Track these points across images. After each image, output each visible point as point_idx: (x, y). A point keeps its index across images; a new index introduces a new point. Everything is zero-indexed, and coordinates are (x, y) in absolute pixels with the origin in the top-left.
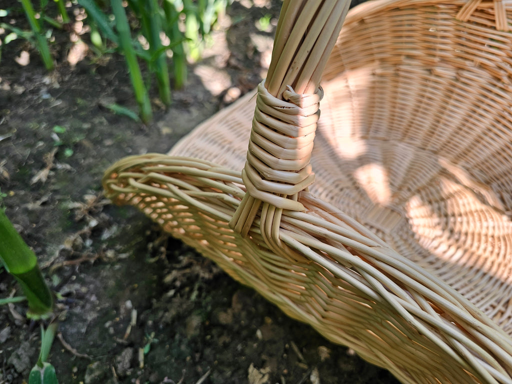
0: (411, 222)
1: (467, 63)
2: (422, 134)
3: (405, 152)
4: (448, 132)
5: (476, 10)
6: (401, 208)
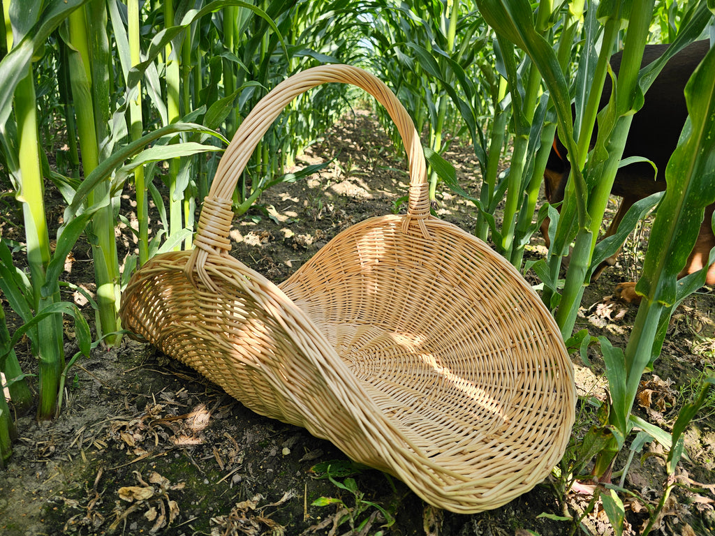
1: (415, 262)
2: (391, 318)
3: (378, 332)
5: (410, 226)
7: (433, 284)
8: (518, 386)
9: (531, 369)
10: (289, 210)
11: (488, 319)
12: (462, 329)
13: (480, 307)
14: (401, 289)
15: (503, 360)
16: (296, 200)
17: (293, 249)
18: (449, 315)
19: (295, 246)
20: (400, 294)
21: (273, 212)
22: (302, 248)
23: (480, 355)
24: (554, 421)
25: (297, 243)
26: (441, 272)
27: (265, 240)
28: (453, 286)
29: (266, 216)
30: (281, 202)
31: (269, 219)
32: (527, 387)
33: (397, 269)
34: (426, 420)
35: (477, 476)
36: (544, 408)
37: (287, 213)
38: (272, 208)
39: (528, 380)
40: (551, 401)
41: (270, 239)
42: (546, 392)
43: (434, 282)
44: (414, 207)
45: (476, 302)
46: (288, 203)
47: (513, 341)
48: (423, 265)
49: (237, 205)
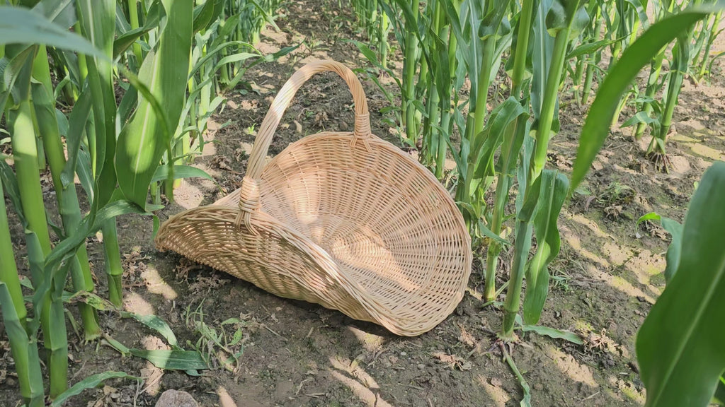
1: (361, 168)
3: (338, 220)
5: (357, 143)
7: (375, 184)
8: (438, 253)
9: (445, 241)
10: (267, 83)
11: (417, 209)
12: (399, 216)
13: (411, 201)
14: (352, 186)
15: (428, 237)
16: (270, 75)
18: (389, 206)
20: (351, 191)
21: (255, 87)
23: (413, 234)
24: (459, 275)
26: (382, 175)
27: (255, 106)
28: (391, 186)
29: (250, 90)
30: (258, 78)
31: (252, 92)
32: (443, 254)
33: (348, 172)
34: (385, 286)
35: (419, 316)
36: (453, 267)
37: (266, 86)
38: (253, 83)
39: (444, 249)
40: (457, 262)
41: (258, 106)
42: (454, 256)
43: (377, 182)
44: (360, 131)
45: (408, 198)
46: (265, 78)
47: (433, 224)
48: (368, 170)
49: (228, 82)
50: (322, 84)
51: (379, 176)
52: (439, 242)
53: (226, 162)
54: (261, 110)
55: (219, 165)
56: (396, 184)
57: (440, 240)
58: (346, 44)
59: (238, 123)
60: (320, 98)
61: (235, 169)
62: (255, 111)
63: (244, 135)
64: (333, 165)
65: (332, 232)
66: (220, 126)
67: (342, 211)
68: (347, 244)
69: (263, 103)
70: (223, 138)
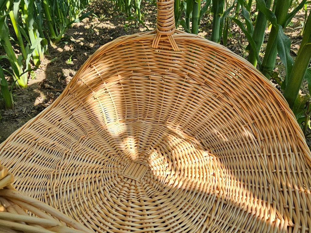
0: (152, 169)
1: (165, 70)
2: (153, 113)
3: (147, 126)
4: (167, 110)
5: (161, 42)
6: (146, 161)
10: (79, 38)
11: (232, 106)
13: (225, 99)
16: (81, 34)
17: (85, 49)
19: (86, 48)
21: (73, 40)
22: (89, 49)
25: (86, 46)
27: (72, 48)
28: (200, 85)
29: (70, 41)
30: (75, 36)
38: (72, 38)
44: (165, 25)
45: (221, 95)
46: (78, 35)
47: (253, 119)
48: (173, 71)
49: (56, 38)
50: (109, 34)
51: (187, 77)
52: (262, 138)
53: (50, 84)
54: (76, 50)
55: (44, 86)
56: (206, 83)
57: (264, 136)
58: (118, 18)
59: (62, 58)
60: (110, 40)
61: (57, 88)
62: (73, 51)
63: (65, 64)
64: (135, 71)
65: (145, 140)
66: (50, 61)
67: (149, 115)
68: (164, 154)
69: (77, 46)
70: (52, 68)
